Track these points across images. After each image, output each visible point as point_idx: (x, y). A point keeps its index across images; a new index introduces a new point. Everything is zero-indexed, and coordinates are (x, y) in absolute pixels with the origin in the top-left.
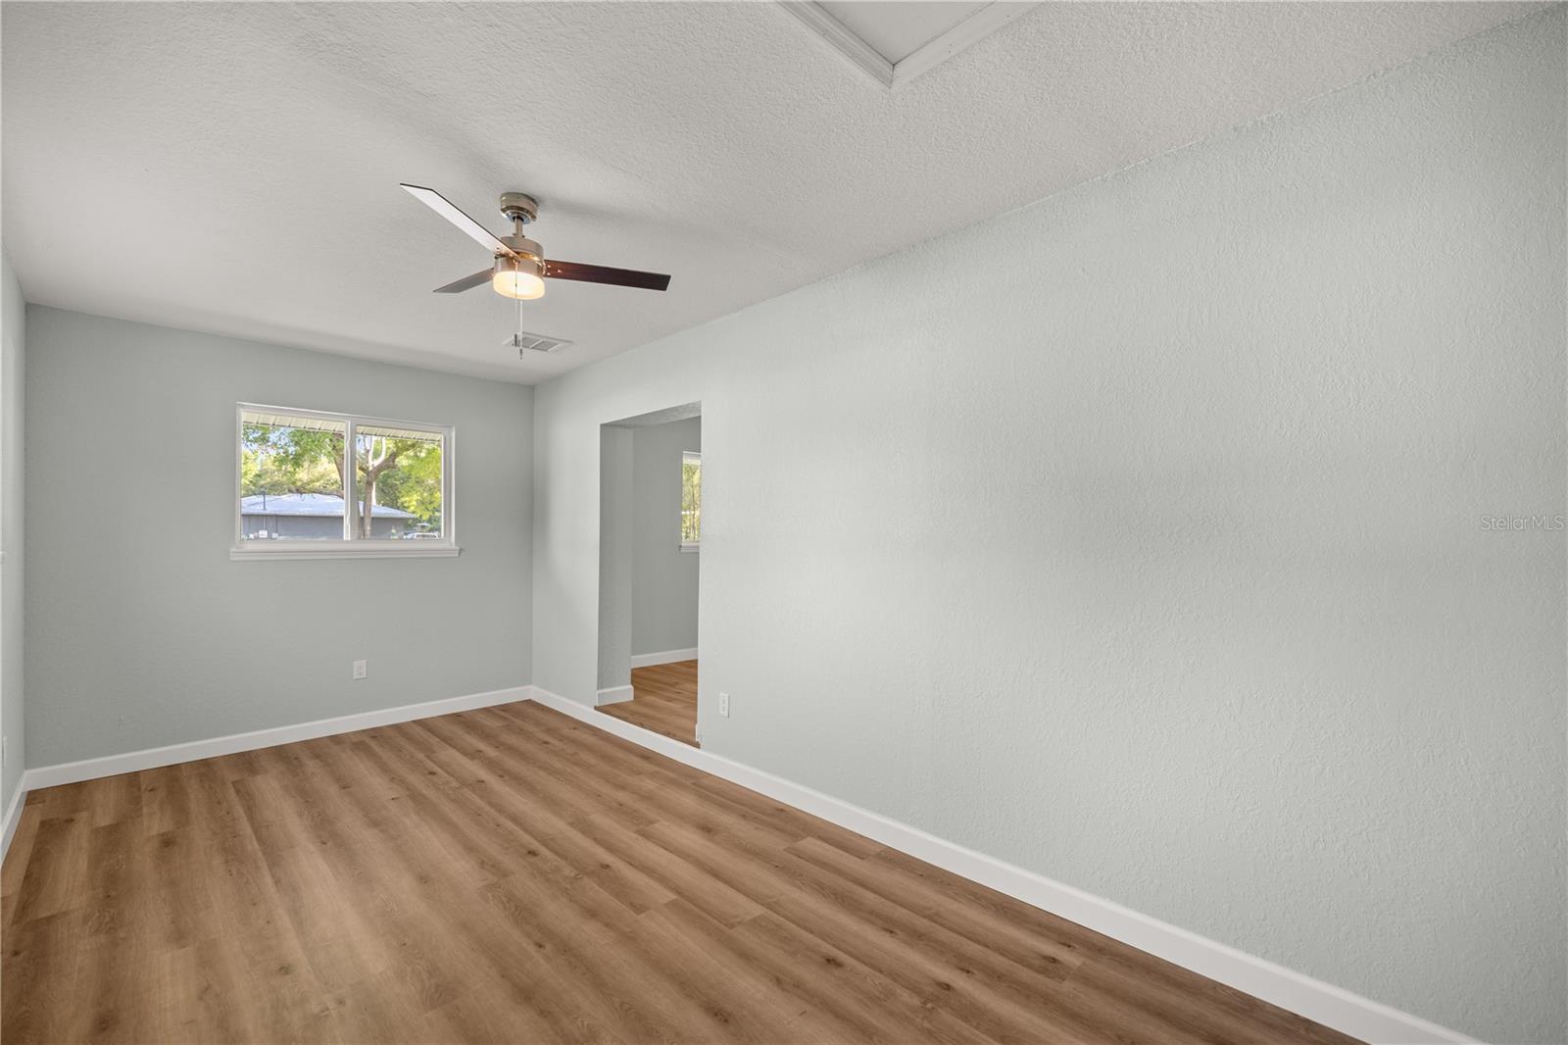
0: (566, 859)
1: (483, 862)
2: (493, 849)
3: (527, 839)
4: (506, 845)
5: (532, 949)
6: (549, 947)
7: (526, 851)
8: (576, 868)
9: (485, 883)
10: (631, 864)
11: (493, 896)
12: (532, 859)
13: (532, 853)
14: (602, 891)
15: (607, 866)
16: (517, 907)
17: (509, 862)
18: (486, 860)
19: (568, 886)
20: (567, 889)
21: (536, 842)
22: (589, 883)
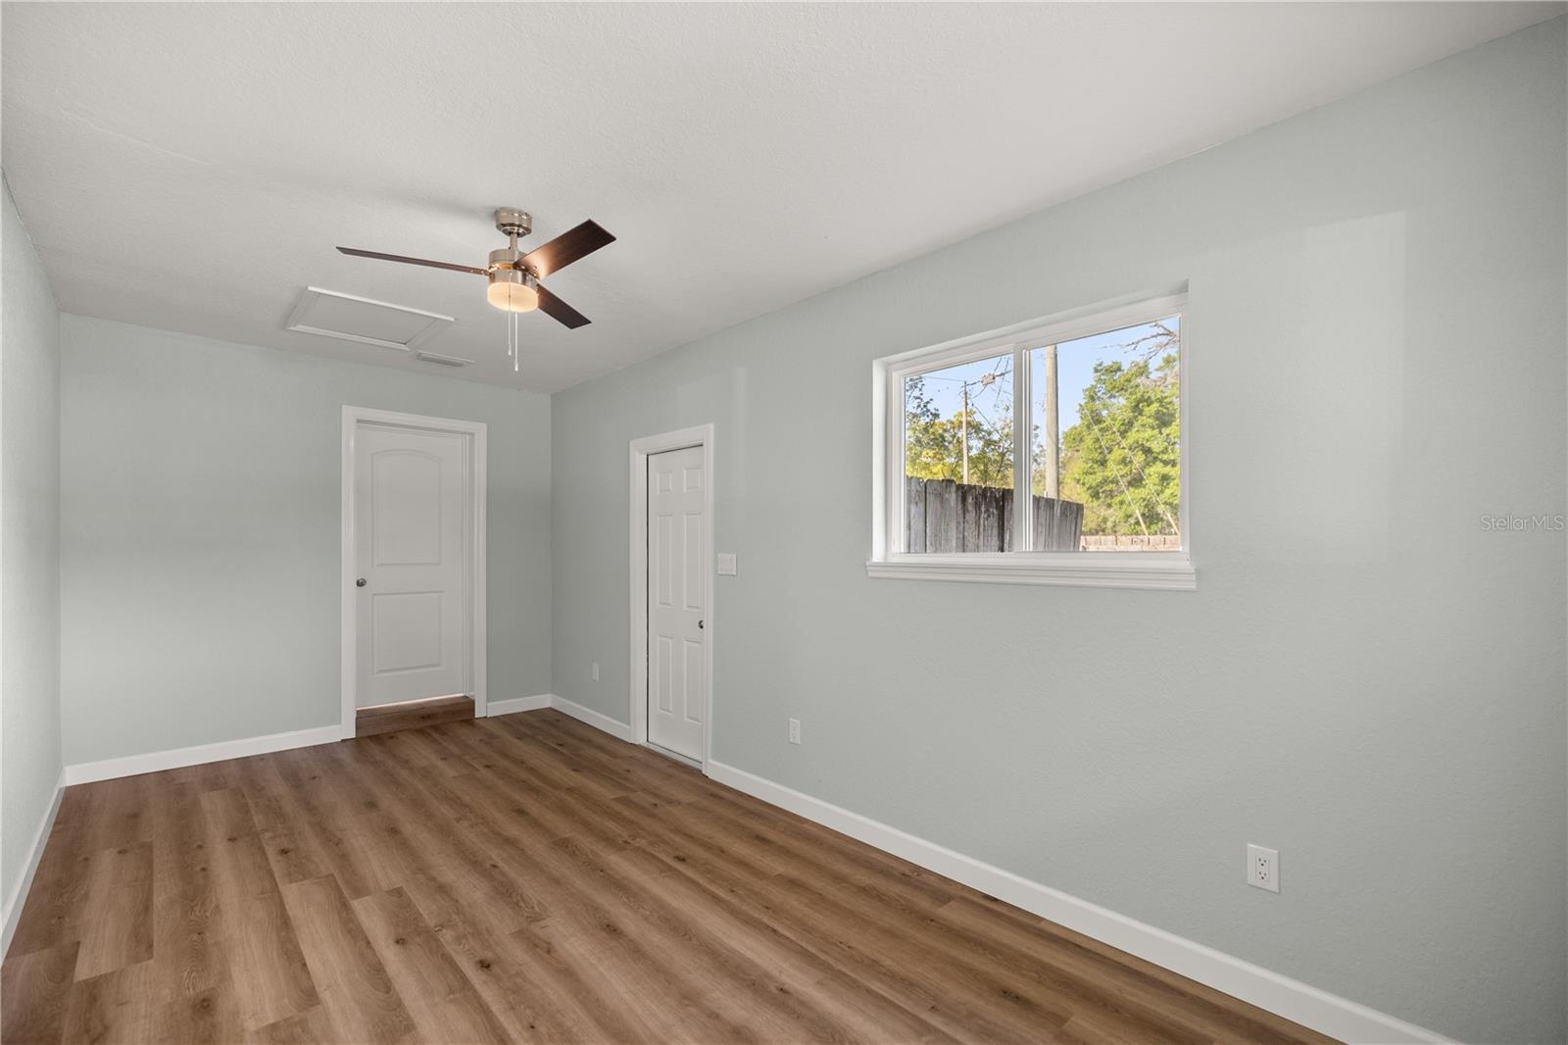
0: (443, 955)
1: (549, 952)
2: (537, 974)
3: (489, 994)
4: (519, 980)
5: (501, 864)
6: (488, 865)
7: (495, 969)
8: (437, 940)
9: (542, 923)
10: (369, 943)
11: (533, 908)
12: (488, 956)
13: (484, 965)
14: (420, 910)
15: (397, 942)
16: (510, 896)
17: (516, 953)
18: (545, 955)
19: (454, 917)
20: (457, 914)
21: (478, 987)
22: (430, 920)
